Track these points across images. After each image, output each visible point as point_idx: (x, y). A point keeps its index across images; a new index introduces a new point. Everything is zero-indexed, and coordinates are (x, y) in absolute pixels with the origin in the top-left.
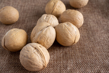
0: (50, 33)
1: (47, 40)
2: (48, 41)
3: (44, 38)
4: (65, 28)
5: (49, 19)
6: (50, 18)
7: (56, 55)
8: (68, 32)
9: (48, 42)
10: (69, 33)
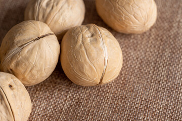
0: (41, 57)
1: (31, 70)
2: (34, 72)
3: (25, 65)
4: (80, 47)
5: (55, 8)
6: (57, 4)
7: (55, 103)
8: (85, 60)
9: (32, 75)
10: (86, 63)
